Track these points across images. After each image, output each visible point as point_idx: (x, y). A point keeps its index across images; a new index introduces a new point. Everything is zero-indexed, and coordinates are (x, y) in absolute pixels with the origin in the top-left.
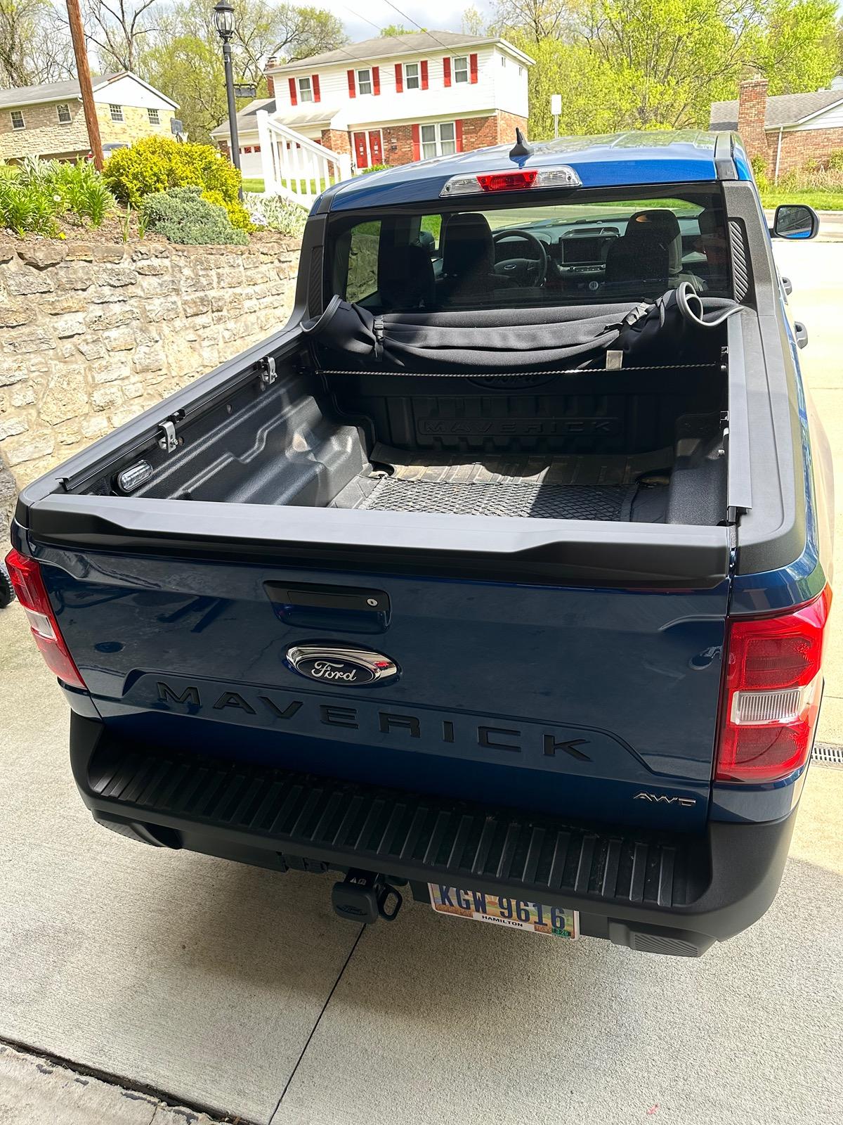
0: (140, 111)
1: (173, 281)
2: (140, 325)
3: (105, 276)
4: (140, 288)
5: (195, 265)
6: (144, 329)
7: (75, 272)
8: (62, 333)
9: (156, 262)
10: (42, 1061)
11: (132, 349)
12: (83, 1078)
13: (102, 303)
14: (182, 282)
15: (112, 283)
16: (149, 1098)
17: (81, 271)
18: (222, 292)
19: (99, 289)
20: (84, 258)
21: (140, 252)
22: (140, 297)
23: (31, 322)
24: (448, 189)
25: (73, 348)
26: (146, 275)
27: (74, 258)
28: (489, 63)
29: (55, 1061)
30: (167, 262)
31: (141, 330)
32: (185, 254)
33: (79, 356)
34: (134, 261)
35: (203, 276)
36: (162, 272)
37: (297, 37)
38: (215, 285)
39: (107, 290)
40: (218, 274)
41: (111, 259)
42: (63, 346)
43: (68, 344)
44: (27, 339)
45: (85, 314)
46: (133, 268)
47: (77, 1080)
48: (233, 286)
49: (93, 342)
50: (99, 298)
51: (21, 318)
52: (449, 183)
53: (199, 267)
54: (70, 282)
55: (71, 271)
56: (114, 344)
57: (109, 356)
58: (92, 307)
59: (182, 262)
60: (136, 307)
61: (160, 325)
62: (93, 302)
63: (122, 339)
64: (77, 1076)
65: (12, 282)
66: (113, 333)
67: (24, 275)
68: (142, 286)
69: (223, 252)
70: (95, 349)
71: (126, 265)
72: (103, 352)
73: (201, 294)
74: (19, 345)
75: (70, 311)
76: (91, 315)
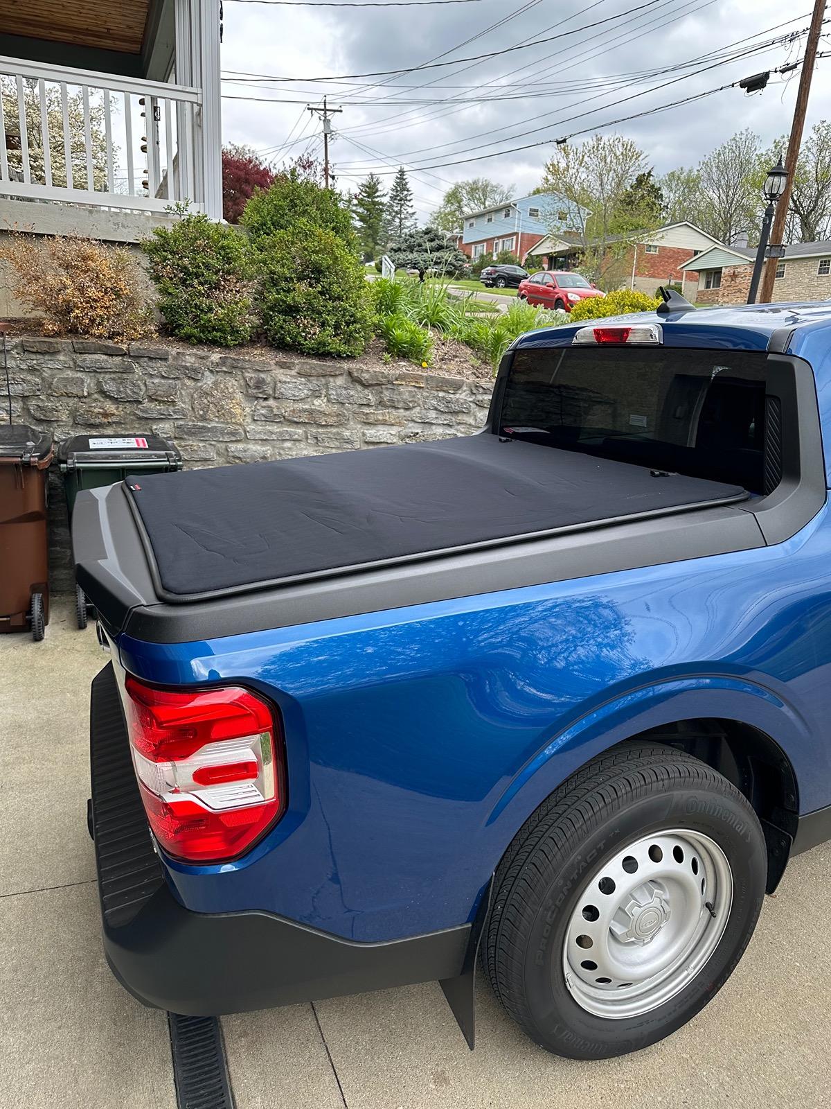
3: (434, 401)
4: (472, 417)
7: (400, 394)
8: (369, 438)
13: (423, 423)
15: (440, 408)
17: (407, 394)
19: (424, 411)
20: (413, 384)
22: (470, 425)
23: (341, 425)
26: (485, 407)
27: (404, 383)
39: (432, 413)
41: (445, 388)
44: (332, 436)
45: (400, 429)
46: (471, 399)
50: (421, 418)
51: (331, 421)
54: (392, 401)
55: (397, 393)
58: (411, 425)
62: (413, 421)
65: (334, 393)
67: (346, 389)
68: (475, 416)
71: (463, 396)
74: (323, 440)
75: (384, 423)
76: (407, 430)
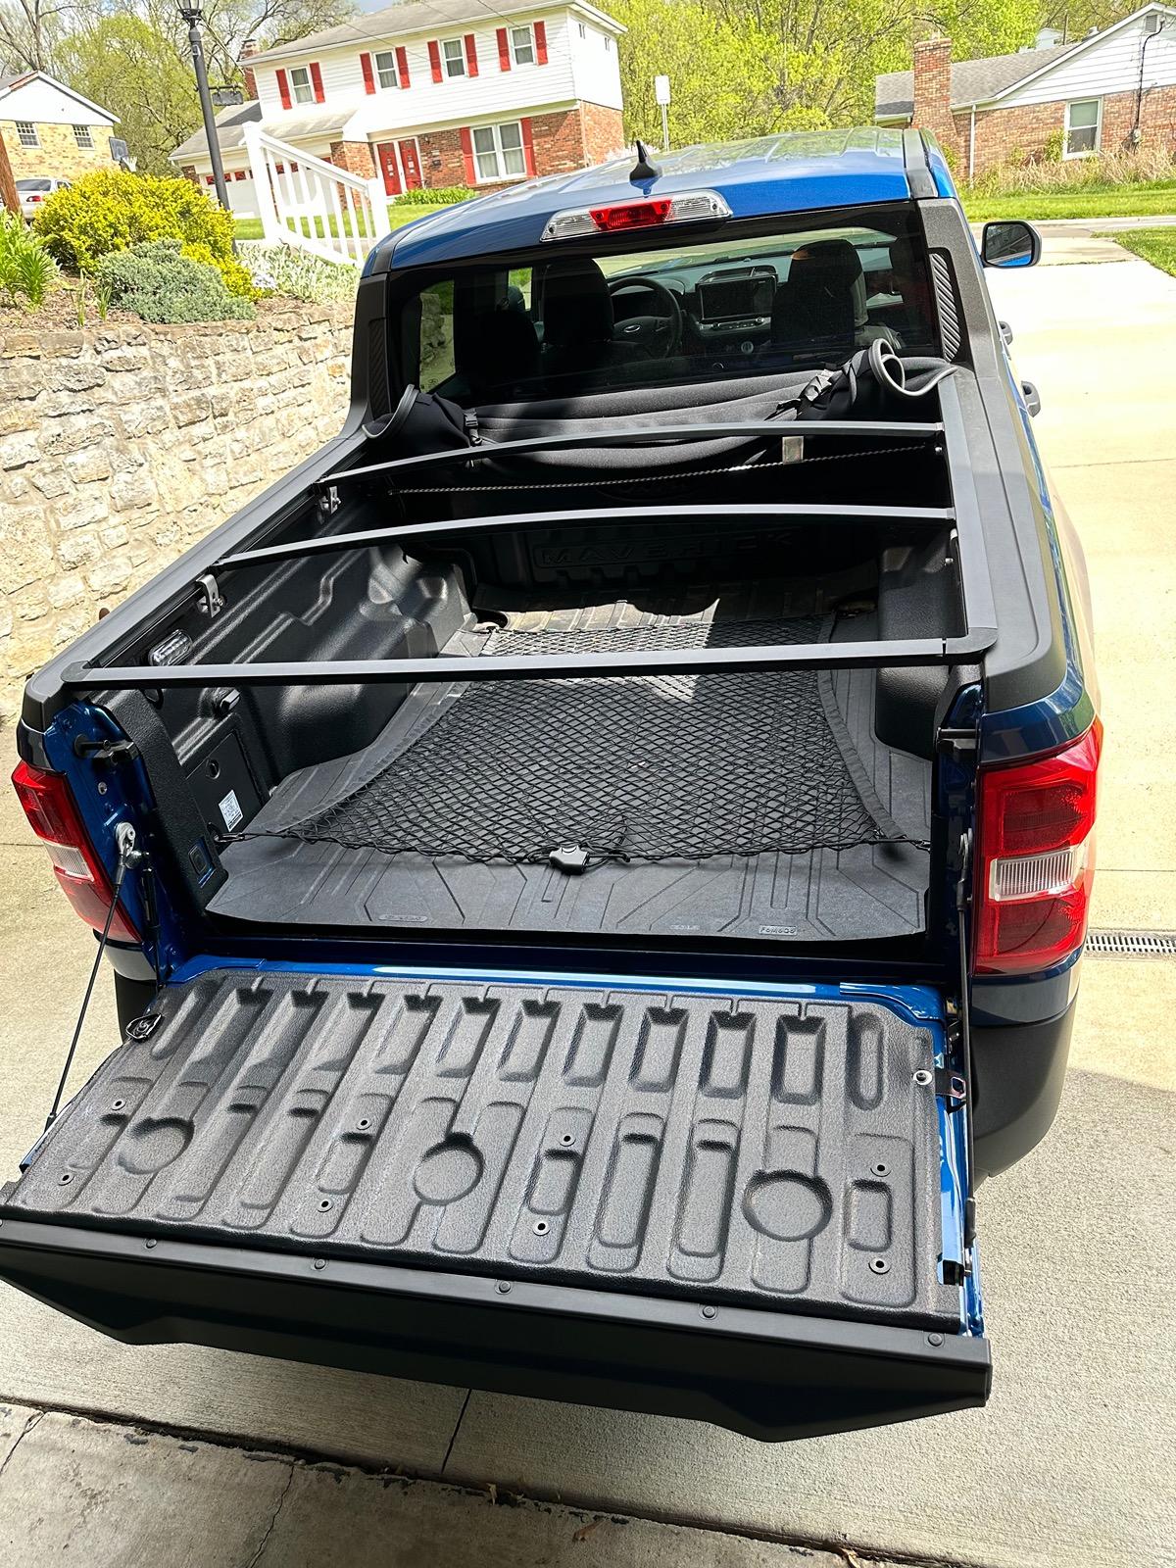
0: (62, 129)
1: (156, 378)
2: (115, 443)
3: (60, 377)
4: (110, 390)
5: (184, 353)
6: (121, 448)
7: (18, 373)
8: (8, 462)
9: (129, 352)
10: (131, 1430)
11: (106, 478)
12: (190, 1444)
13: (60, 416)
14: (168, 378)
15: (71, 386)
16: (281, 1457)
17: (25, 372)
18: (224, 389)
19: (53, 395)
20: (28, 353)
21: (106, 339)
22: (112, 403)
24: (551, 230)
25: (26, 483)
26: (117, 372)
27: (15, 354)
28: (563, 35)
29: (149, 1427)
30: (144, 351)
31: (117, 450)
32: (169, 337)
33: (33, 493)
34: (99, 353)
35: (197, 367)
36: (139, 366)
37: (281, 8)
38: (214, 378)
39: (64, 397)
40: (217, 363)
41: (65, 352)
42: (12, 481)
43: (17, 477)
45: (36, 434)
46: (97, 363)
47: (182, 1448)
48: (239, 378)
49: (53, 471)
50: (55, 408)
52: (552, 222)
53: (189, 355)
54: (12, 388)
55: (13, 373)
56: (82, 473)
57: (77, 490)
58: (46, 422)
59: (165, 350)
60: (107, 419)
61: (144, 441)
62: (46, 415)
63: (92, 465)
64: (181, 1443)
66: (79, 458)
68: (113, 388)
69: (222, 331)
70: (56, 481)
71: (87, 358)
72: (68, 486)
73: (196, 393)
75: (15, 430)
76: (45, 434)
